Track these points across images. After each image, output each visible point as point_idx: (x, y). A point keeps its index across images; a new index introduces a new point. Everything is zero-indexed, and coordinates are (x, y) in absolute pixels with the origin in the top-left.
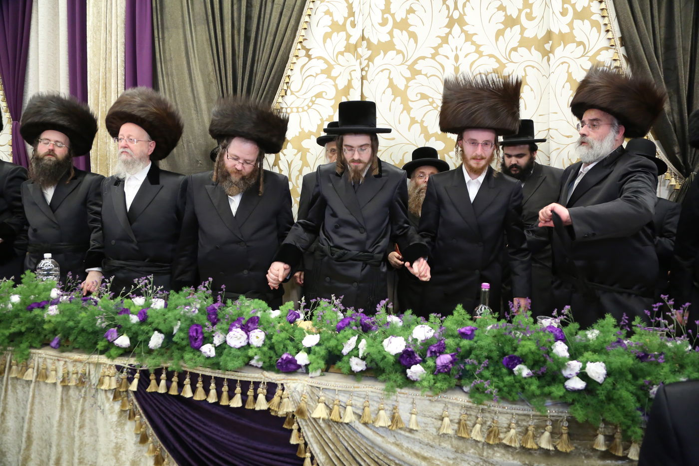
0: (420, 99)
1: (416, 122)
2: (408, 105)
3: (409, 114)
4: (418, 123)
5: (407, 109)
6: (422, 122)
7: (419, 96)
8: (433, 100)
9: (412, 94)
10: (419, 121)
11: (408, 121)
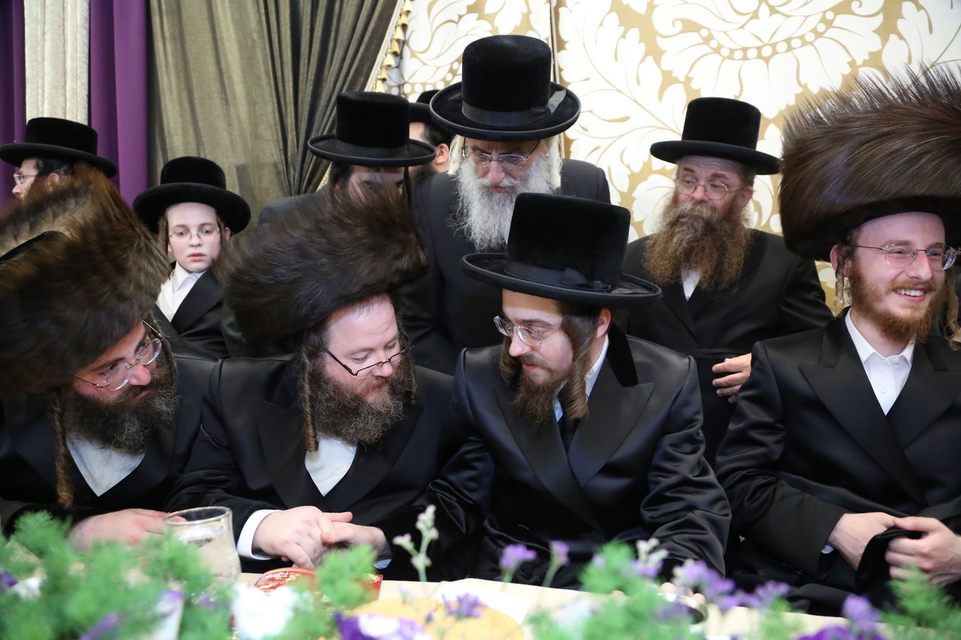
0: (682, 32)
1: (676, 81)
2: (656, 45)
3: (658, 62)
4: (681, 82)
5: (655, 52)
6: (688, 80)
7: (679, 25)
8: (710, 33)
9: (662, 22)
10: (682, 79)
11: (658, 79)
